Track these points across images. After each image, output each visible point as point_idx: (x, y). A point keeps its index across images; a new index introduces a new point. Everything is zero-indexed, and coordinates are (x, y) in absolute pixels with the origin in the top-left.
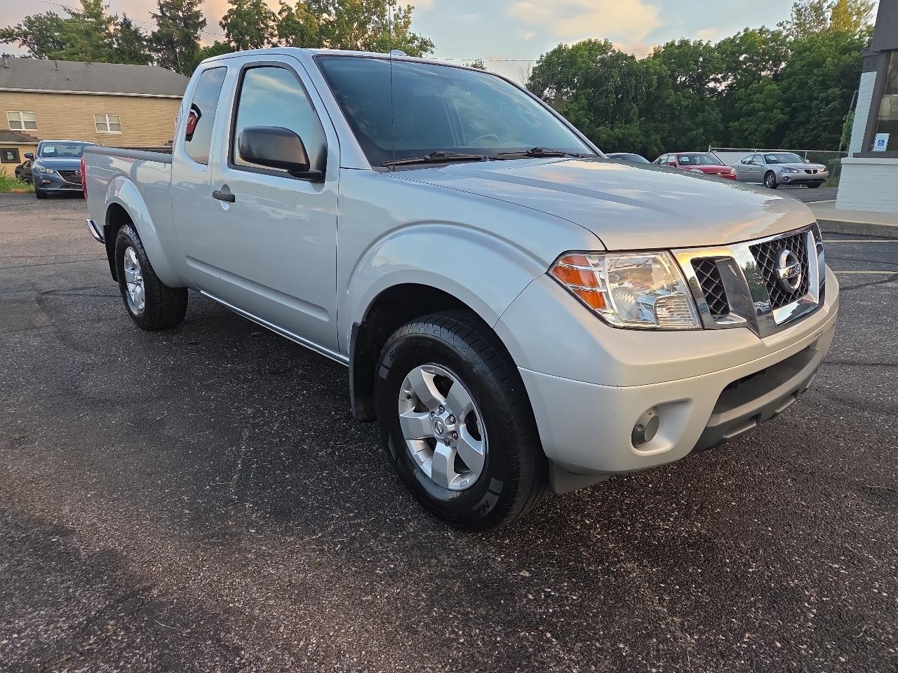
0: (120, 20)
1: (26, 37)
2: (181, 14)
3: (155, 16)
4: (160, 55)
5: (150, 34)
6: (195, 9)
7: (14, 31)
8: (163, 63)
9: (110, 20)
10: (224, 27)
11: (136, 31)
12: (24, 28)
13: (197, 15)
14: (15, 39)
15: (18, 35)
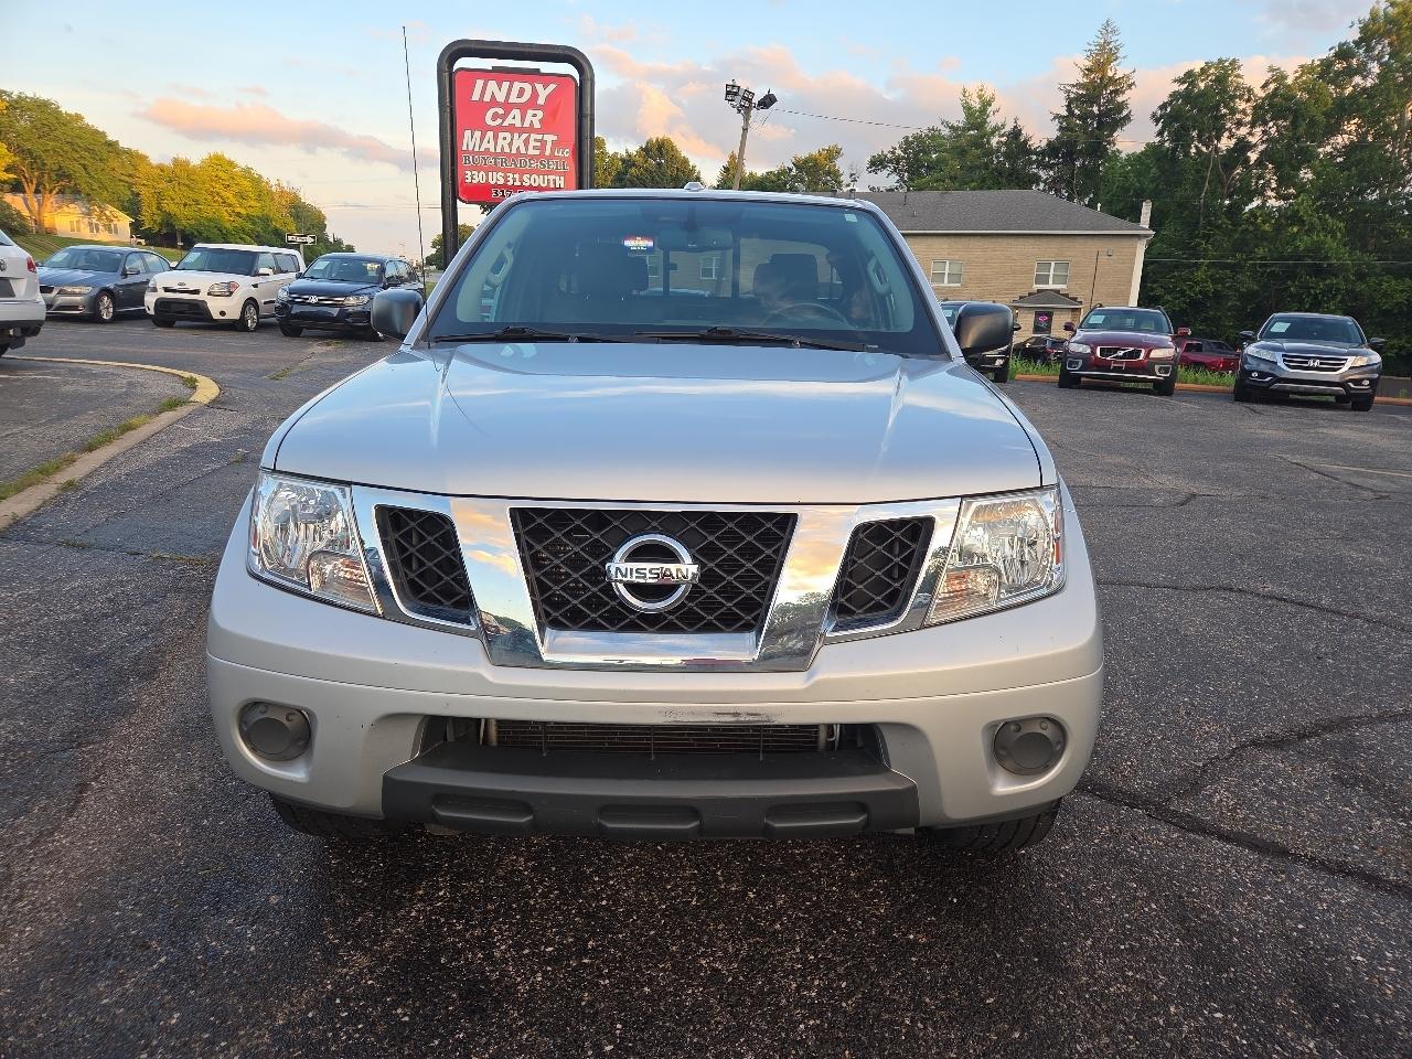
0: (1008, 128)
1: (898, 163)
2: (1095, 109)
3: (1057, 116)
4: (1051, 173)
5: (1044, 144)
6: (1120, 99)
7: (886, 156)
8: (1053, 185)
9: (996, 129)
10: (1157, 121)
11: (1026, 142)
12: (898, 152)
13: (1122, 106)
14: (884, 168)
15: (891, 161)
